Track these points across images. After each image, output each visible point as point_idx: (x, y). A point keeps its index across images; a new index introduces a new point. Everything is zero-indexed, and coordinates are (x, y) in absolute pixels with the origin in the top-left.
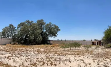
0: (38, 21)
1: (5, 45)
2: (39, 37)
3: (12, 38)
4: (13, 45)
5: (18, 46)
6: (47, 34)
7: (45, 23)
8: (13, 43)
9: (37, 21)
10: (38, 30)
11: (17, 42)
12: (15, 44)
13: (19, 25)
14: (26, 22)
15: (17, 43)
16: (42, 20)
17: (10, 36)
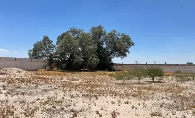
0: (94, 29)
1: (36, 70)
3: (48, 60)
4: (48, 70)
5: (57, 73)
6: (108, 52)
7: (105, 32)
8: (48, 68)
9: (91, 28)
10: (90, 44)
11: (57, 66)
12: (51, 69)
15: (56, 68)
16: (100, 27)
17: (46, 56)
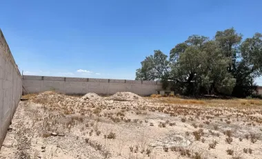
0: (219, 34)
1: (149, 96)
2: (226, 79)
3: (162, 81)
4: (165, 96)
5: (175, 99)
6: (246, 69)
8: (163, 92)
10: (220, 58)
11: (172, 89)
12: (167, 94)
13: (173, 49)
14: (188, 41)
15: (172, 93)
17: (157, 77)
